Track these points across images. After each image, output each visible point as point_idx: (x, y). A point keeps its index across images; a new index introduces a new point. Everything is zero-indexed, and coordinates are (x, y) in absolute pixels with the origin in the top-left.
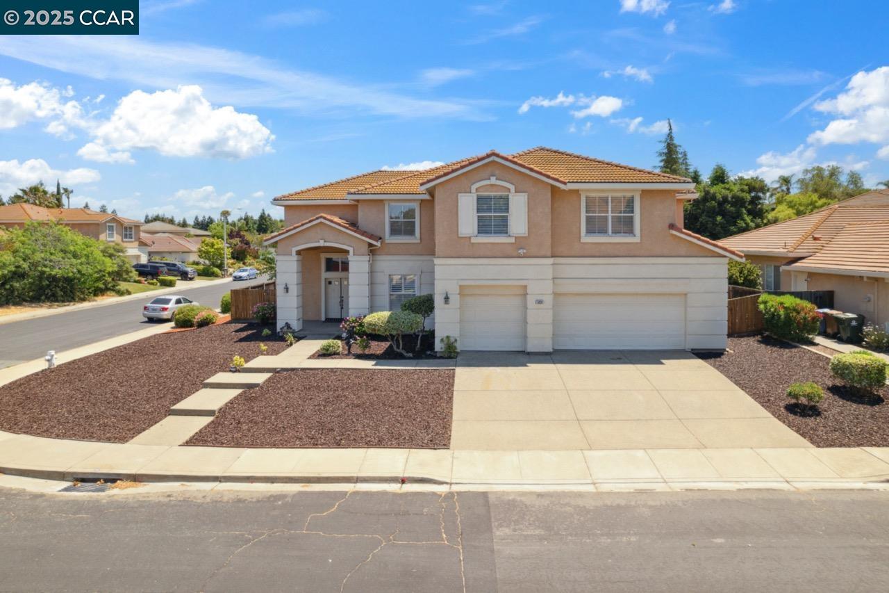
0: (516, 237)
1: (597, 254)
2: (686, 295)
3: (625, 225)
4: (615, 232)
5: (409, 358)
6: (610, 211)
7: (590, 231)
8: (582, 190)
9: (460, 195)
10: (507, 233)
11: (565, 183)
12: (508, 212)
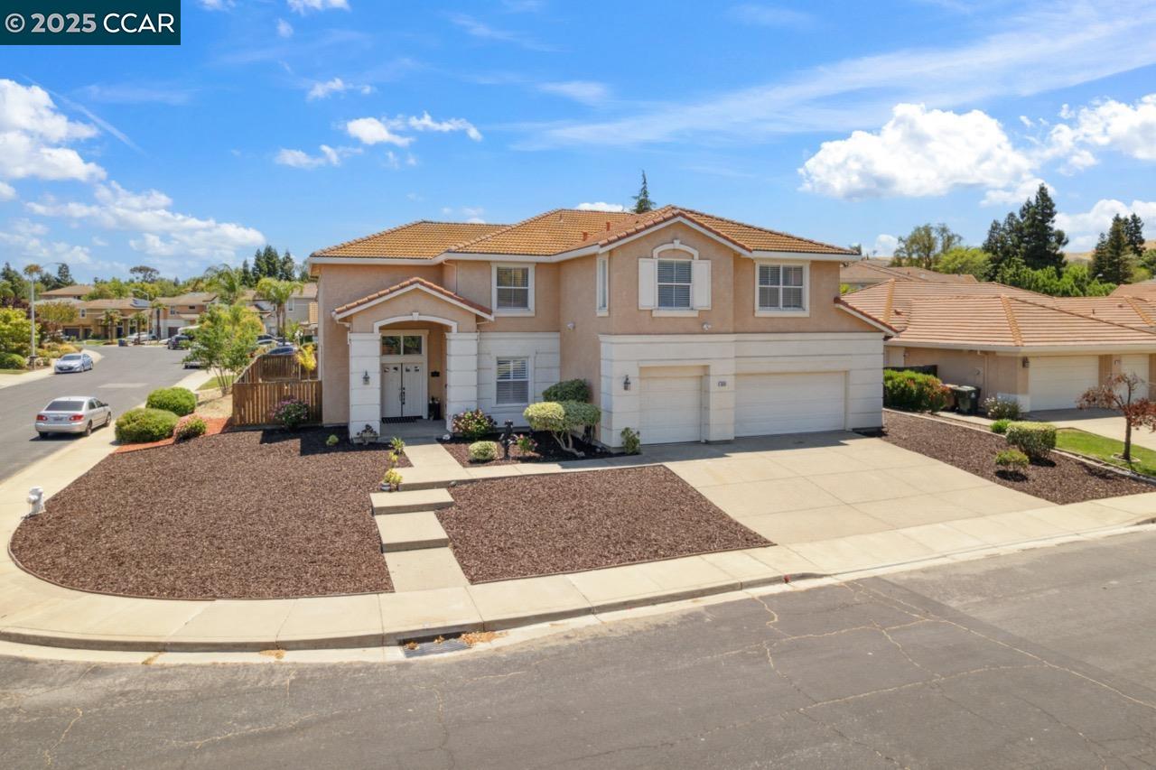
0: (700, 311)
1: (769, 330)
2: (846, 372)
3: (795, 300)
4: (786, 306)
5: (583, 458)
6: (781, 282)
7: (763, 304)
8: (756, 259)
9: (640, 260)
10: (688, 305)
11: (750, 251)
12: (690, 281)
